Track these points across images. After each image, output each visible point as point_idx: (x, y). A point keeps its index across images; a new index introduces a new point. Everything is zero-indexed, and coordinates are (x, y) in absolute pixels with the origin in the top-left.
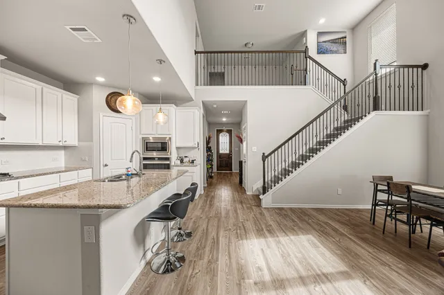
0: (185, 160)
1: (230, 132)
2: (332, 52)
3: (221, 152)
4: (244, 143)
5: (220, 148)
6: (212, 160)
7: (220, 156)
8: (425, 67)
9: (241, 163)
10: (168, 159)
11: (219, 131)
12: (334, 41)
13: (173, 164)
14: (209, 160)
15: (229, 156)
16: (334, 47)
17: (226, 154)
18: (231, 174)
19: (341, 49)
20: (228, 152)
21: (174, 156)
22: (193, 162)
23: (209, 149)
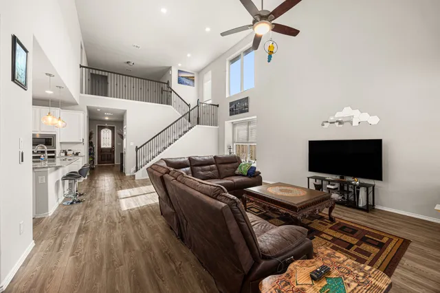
0: (69, 153)
1: (112, 129)
2: (186, 84)
3: (102, 146)
4: (125, 140)
5: (102, 143)
6: (93, 154)
7: (101, 151)
8: (218, 106)
9: (122, 155)
10: (53, 152)
11: (101, 128)
12: (187, 78)
13: (57, 155)
14: (91, 153)
15: (112, 150)
16: (187, 81)
17: (108, 149)
18: (114, 166)
19: (191, 83)
20: (110, 146)
21: (58, 149)
22: (77, 154)
23: (91, 144)
